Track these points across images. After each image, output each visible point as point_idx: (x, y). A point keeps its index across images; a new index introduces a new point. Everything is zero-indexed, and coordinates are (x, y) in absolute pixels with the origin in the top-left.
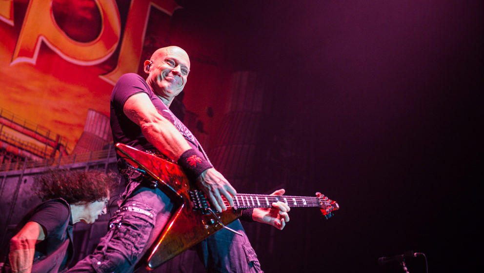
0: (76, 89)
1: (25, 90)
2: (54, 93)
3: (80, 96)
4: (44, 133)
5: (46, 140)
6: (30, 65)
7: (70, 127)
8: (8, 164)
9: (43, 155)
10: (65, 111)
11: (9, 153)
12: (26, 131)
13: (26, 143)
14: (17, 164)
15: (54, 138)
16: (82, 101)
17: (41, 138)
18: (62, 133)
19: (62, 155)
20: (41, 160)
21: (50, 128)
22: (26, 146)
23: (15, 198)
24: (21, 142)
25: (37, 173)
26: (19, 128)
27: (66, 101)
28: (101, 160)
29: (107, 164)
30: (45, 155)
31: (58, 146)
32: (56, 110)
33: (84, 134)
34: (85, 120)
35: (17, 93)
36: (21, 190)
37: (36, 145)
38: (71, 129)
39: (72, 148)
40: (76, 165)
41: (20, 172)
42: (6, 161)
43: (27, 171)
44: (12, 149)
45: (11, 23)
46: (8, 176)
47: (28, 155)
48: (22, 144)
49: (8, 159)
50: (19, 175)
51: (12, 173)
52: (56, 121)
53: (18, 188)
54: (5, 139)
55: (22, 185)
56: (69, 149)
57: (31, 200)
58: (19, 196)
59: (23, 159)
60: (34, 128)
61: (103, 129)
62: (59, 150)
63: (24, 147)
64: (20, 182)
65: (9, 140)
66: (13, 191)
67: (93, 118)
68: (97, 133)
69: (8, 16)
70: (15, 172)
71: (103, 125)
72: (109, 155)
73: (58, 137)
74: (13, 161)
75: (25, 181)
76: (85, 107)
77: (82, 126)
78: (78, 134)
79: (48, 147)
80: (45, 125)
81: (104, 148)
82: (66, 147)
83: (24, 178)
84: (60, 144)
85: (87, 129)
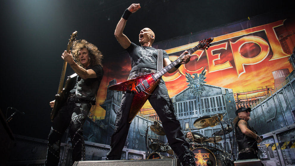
0: (263, 70)
1: (247, 81)
2: (257, 75)
3: (266, 70)
5: (263, 90)
6: (244, 74)
7: (269, 81)
8: (254, 104)
9: (264, 95)
10: (263, 78)
11: (253, 101)
12: (254, 92)
14: (257, 102)
15: (265, 88)
16: (268, 71)
17: (261, 91)
18: (267, 85)
19: (271, 91)
20: (265, 96)
21: (262, 86)
23: (263, 112)
24: (255, 95)
25: (266, 101)
26: (251, 92)
27: (262, 75)
28: (287, 84)
29: (291, 83)
30: (265, 94)
31: (268, 89)
32: (260, 80)
33: (275, 80)
34: (273, 76)
35: (245, 83)
37: (260, 94)
39: (274, 87)
40: (279, 91)
41: (260, 104)
42: (253, 103)
43: (262, 103)
44: (253, 99)
45: (232, 67)
46: (256, 108)
47: (259, 98)
49: (254, 102)
50: (260, 105)
51: (257, 106)
52: (263, 83)
53: (262, 109)
54: (249, 98)
55: (263, 107)
56: (273, 88)
57: (269, 110)
58: (264, 111)
59: (259, 100)
60: (257, 89)
61: (281, 74)
62: (269, 90)
63: (256, 96)
64: (262, 107)
65: (250, 97)
66: (261, 111)
67: (275, 74)
68: (280, 77)
69: (230, 66)
70: (259, 105)
71: (281, 73)
72: (290, 80)
73: (266, 87)
74: (255, 102)
75: (263, 106)
76: (270, 72)
77: (273, 78)
78: (273, 81)
79: (265, 91)
80: (260, 86)
81: (286, 79)
82: (271, 88)
83: (262, 105)
84: (268, 88)
85: (275, 78)
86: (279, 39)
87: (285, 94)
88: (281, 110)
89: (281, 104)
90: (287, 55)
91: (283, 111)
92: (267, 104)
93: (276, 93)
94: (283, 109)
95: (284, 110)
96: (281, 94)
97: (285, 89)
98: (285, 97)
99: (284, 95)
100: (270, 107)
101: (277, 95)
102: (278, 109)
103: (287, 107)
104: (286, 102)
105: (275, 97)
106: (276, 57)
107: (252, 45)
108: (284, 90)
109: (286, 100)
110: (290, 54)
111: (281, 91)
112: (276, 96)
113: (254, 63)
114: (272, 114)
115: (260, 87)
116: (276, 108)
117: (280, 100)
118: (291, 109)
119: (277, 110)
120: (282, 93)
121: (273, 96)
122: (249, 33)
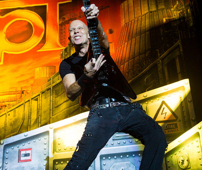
2: (15, 71)
3: (29, 65)
4: (14, 90)
5: (16, 92)
7: (27, 81)
9: (15, 100)
10: (22, 75)
13: (5, 99)
14: (3, 109)
15: (20, 90)
16: (31, 67)
17: (13, 93)
18: (23, 85)
19: (25, 95)
20: (15, 102)
22: (6, 100)
23: (5, 124)
24: (3, 99)
25: (14, 109)
27: (22, 71)
28: (47, 87)
29: (51, 87)
30: (17, 99)
33: (35, 80)
34: (34, 74)
36: (7, 120)
37: (11, 97)
38: (28, 81)
39: (30, 89)
40: (34, 96)
41: (6, 112)
43: (8, 110)
47: (8, 103)
48: (4, 100)
50: (5, 114)
52: (19, 82)
56: (29, 91)
57: (14, 121)
58: (7, 122)
59: (5, 106)
60: (8, 91)
61: (45, 73)
62: (23, 93)
63: (5, 101)
64: (6, 116)
66: (4, 121)
67: (39, 71)
68: (42, 76)
71: (45, 71)
72: (52, 83)
73: (22, 88)
74: (1, 109)
75: (9, 115)
76: (33, 68)
77: (33, 77)
78: (32, 82)
79: (18, 95)
80: (14, 86)
81: (48, 81)
82: (27, 91)
83: (8, 113)
84: (23, 91)
85: (36, 77)
86: (59, 22)
87: (40, 101)
88: (28, 123)
89: (31, 115)
90: (61, 47)
91: (30, 125)
92: (15, 112)
93: (30, 99)
94: (30, 122)
95: (32, 123)
96: (35, 101)
97: (43, 94)
98: (38, 106)
99: (38, 102)
100: (16, 117)
101: (30, 101)
102: (25, 121)
103: (37, 119)
104: (38, 112)
105: (27, 104)
106: (47, 47)
107: (24, 24)
108: (41, 95)
109: (39, 110)
110: (64, 47)
111: (37, 96)
112: (28, 102)
113: (18, 51)
114: (16, 127)
115: (14, 88)
116: (24, 119)
117: (31, 109)
118: (41, 122)
119: (23, 123)
120: (37, 100)
121: (25, 103)
122: (26, 5)
